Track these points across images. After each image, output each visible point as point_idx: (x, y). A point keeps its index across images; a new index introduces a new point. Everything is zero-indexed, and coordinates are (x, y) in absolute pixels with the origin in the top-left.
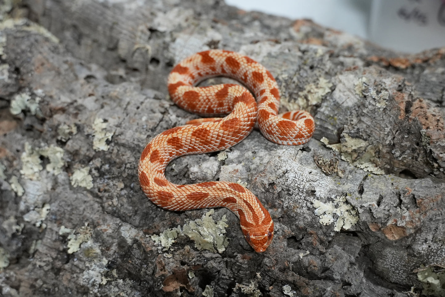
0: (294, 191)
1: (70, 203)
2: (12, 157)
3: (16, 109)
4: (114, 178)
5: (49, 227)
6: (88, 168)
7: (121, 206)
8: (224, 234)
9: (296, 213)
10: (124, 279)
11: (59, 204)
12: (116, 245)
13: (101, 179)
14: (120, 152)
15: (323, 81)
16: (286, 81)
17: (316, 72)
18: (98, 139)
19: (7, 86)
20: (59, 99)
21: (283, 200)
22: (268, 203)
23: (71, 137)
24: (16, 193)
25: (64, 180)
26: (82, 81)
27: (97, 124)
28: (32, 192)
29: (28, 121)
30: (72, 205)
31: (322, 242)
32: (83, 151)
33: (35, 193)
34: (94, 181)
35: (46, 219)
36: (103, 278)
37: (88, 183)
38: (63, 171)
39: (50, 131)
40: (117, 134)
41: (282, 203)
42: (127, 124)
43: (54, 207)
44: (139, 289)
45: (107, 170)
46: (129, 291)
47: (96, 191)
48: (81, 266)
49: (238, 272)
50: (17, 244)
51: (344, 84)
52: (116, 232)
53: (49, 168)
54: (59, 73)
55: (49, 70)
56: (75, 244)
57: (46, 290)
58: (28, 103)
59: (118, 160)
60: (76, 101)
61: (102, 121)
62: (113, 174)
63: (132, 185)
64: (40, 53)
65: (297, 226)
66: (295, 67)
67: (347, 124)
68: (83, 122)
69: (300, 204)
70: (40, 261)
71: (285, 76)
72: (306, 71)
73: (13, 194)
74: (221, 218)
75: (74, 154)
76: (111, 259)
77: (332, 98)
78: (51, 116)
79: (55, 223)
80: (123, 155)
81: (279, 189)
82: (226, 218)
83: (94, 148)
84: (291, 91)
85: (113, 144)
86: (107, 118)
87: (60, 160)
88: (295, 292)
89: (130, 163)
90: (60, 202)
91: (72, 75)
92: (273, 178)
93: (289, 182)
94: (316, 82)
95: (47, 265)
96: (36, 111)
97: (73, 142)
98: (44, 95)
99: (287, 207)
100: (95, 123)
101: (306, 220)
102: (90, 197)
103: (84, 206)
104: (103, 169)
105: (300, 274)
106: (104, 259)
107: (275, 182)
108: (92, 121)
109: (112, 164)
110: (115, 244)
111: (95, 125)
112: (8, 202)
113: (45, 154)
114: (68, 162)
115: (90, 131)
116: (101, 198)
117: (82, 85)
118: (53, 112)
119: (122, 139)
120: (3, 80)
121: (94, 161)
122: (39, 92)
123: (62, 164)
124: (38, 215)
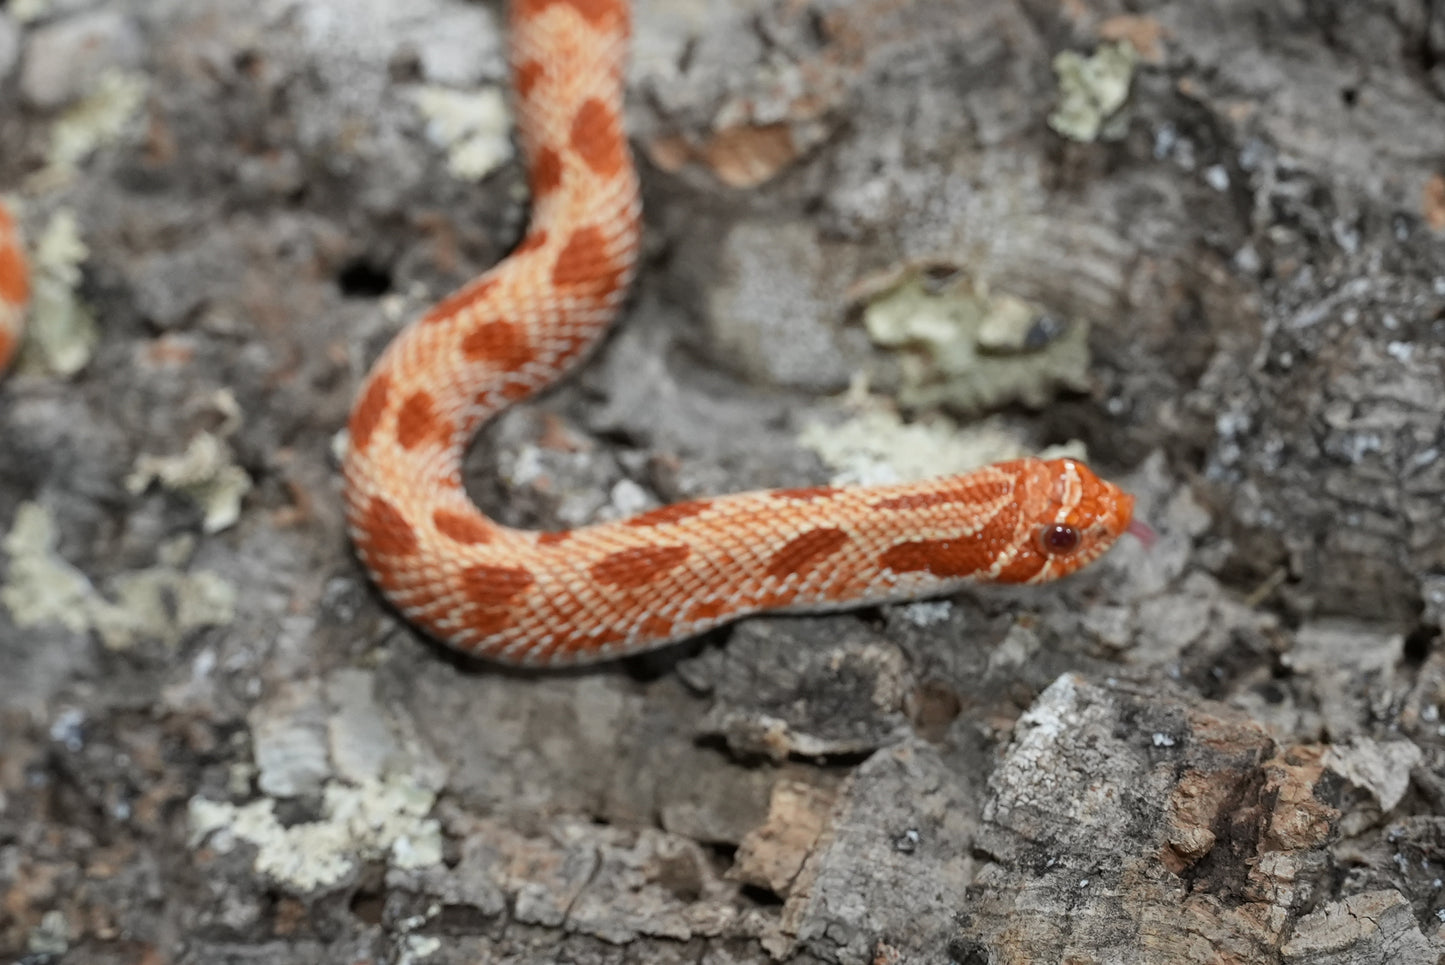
8: (72, 289)
22: (237, 138)
65: (368, 214)
74: (49, 227)
107: (257, 50)
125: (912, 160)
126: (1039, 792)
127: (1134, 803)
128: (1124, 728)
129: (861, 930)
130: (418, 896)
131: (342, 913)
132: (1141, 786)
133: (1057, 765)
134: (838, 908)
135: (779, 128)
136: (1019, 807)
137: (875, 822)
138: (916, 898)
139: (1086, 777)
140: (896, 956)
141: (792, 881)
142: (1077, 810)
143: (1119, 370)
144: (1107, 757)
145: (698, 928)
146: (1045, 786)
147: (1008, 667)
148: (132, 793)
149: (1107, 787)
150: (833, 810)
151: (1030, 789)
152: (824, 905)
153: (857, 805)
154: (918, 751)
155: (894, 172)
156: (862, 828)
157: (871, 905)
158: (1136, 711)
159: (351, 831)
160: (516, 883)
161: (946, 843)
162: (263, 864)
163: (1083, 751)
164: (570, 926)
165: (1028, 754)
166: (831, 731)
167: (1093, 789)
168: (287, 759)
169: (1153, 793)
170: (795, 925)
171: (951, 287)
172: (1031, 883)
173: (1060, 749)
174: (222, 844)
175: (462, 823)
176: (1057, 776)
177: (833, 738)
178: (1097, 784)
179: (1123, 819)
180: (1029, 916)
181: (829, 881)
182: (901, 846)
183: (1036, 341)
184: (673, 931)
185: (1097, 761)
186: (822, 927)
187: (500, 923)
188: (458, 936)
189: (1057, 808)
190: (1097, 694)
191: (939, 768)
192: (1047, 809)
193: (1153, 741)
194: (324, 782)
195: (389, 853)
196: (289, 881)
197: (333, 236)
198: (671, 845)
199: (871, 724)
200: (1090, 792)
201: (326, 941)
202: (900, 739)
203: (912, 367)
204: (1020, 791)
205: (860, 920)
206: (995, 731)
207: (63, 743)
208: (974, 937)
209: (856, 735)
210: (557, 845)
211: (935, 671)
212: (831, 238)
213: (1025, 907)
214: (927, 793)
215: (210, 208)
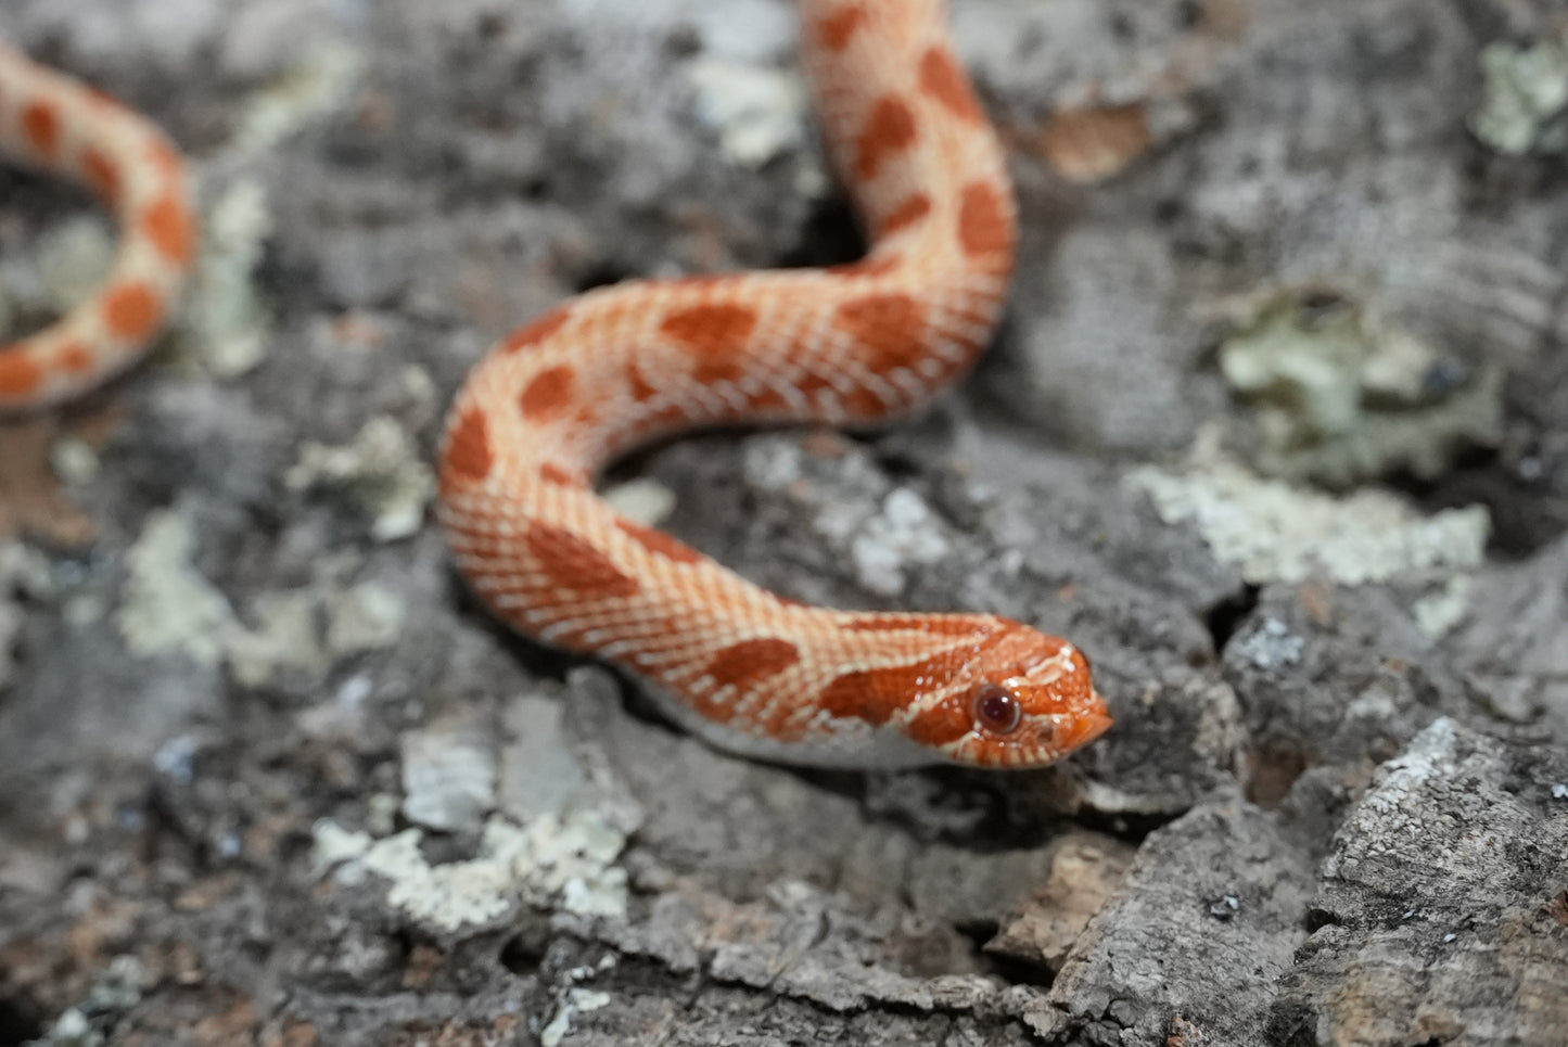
125: (1296, 161)
126: (1399, 839)
127: (1522, 852)
128: (1515, 780)
129: (1155, 1004)
130: (591, 942)
131: (490, 960)
132: (1533, 833)
133: (1425, 809)
134: (1126, 977)
135: (1132, 111)
136: (1372, 858)
137: (1184, 885)
138: (1229, 970)
139: (1462, 825)
140: (1197, 1035)
141: (1069, 948)
142: (1448, 860)
143: (1538, 424)
144: (1490, 804)
145: (944, 999)
146: (1408, 833)
147: (1370, 719)
148: (244, 821)
149: (1488, 836)
150: (1133, 867)
151: (1388, 837)
152: (1108, 971)
153: (1162, 862)
154: (1247, 815)
155: (1273, 174)
156: (1166, 888)
157: (1170, 974)
158: (1534, 762)
159: (513, 871)
160: (714, 943)
161: (1274, 915)
162: (396, 897)
163: (1460, 795)
164: (779, 987)
165: (1388, 795)
166: (1136, 783)
167: (1470, 837)
168: (443, 781)
169: (1548, 840)
170: (1069, 992)
171: (1332, 320)
172: (1379, 935)
173: (1430, 791)
174: (348, 876)
175: (655, 875)
176: (1423, 821)
177: (1139, 792)
178: (1475, 832)
179: (1507, 872)
180: (1375, 969)
181: (1118, 943)
182: (1214, 910)
183: (1436, 392)
184: (910, 997)
185: (1478, 807)
186: (1103, 1001)
187: (693, 984)
188: (634, 996)
189: (1421, 858)
190: (1481, 743)
191: (1272, 836)
192: (1408, 859)
193: (1552, 794)
194: (486, 815)
195: (559, 894)
196: (428, 919)
197: (573, 233)
198: (918, 924)
199: (1188, 776)
200: (1465, 841)
201: (465, 993)
202: (1225, 800)
203: (1275, 424)
204: (1375, 838)
205: (1155, 992)
206: (1347, 789)
207: (166, 776)
208: (1300, 997)
209: (1169, 790)
210: (774, 906)
211: (1277, 725)
212: (1189, 251)
213: (1370, 959)
214: (1253, 860)
215: (428, 195)
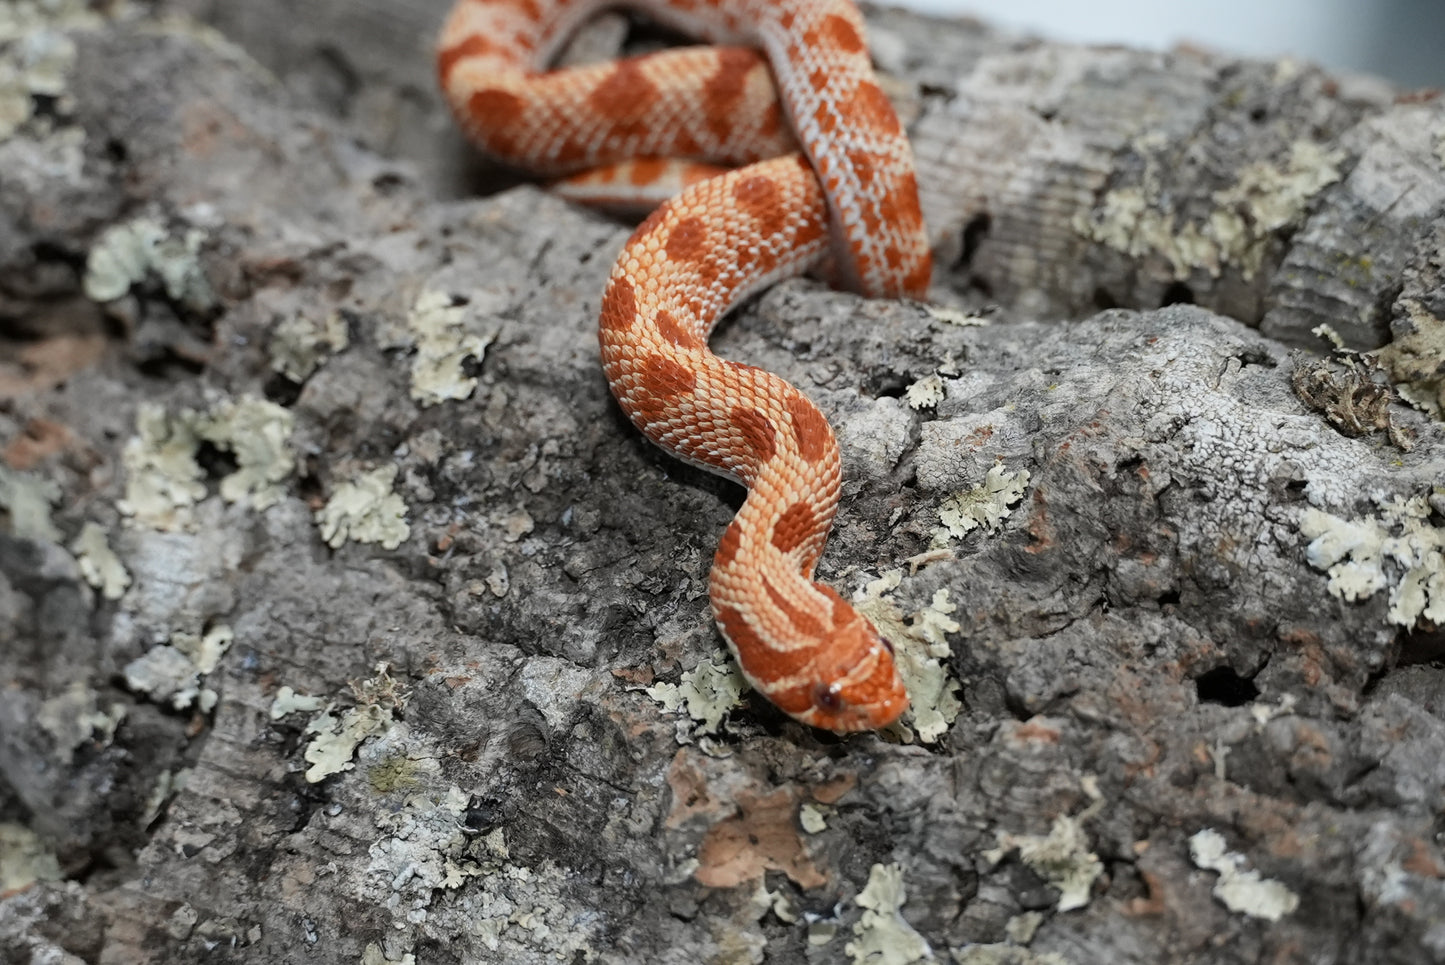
0: (1221, 485)
1: (314, 608)
2: (88, 451)
3: (108, 280)
4: (491, 502)
5: (227, 698)
6: (391, 469)
7: (522, 597)
8: (942, 662)
9: (1234, 567)
10: (534, 865)
11: (270, 611)
12: (501, 744)
13: (439, 512)
14: (517, 405)
15: (1305, 151)
16: (1160, 156)
17: (1278, 127)
18: (431, 360)
19: (79, 197)
20: (279, 235)
21: (1177, 521)
22: (1115, 538)
23: (322, 359)
24: (98, 591)
25: (292, 527)
26: (364, 189)
27: (427, 313)
28: (161, 574)
29: (150, 333)
30: (323, 613)
31: (1340, 672)
32: (373, 407)
33: (174, 577)
34: (411, 517)
35: (219, 672)
36: (449, 866)
37: (391, 527)
38: (289, 494)
39: (240, 347)
40: (505, 339)
41: (1172, 535)
42: (545, 310)
43: (251, 626)
44: (594, 899)
45: (465, 473)
46: (557, 909)
47: (422, 549)
48: (356, 831)
49: (1006, 793)
50: (94, 785)
51: (1393, 144)
52: (503, 690)
53: (232, 487)
54: (275, 158)
55: (242, 146)
56: (336, 748)
57: (210, 946)
58: (155, 255)
59: (508, 433)
60: (343, 245)
61: (447, 301)
62: (490, 487)
63: (566, 518)
64: (207, 93)
65: (1236, 621)
66: (1195, 114)
67: (1413, 267)
68: (371, 304)
69: (1248, 531)
70: (191, 830)
71: (1158, 139)
72: (1237, 127)
73: (87, 596)
74: (930, 602)
75: (337, 425)
76: (479, 792)
77: (1347, 197)
78: (246, 295)
79: (254, 681)
80: (530, 415)
81: (1161, 480)
82: (951, 600)
83: (415, 394)
84: (1182, 191)
85: (489, 378)
86: (464, 292)
87: (278, 450)
88: (1241, 858)
89: (558, 438)
90: (275, 603)
91: (324, 170)
92: (1133, 441)
93: (1199, 454)
94: (1279, 158)
95: (217, 843)
96: (188, 279)
97: (333, 380)
98: (218, 221)
99: (1194, 547)
100: (421, 306)
101: (1275, 594)
102: (395, 580)
103: (370, 613)
104: (449, 469)
105: (1258, 789)
106: (455, 791)
107: (1144, 454)
108: (407, 303)
109: (485, 448)
110: (495, 740)
111: (420, 316)
112: (61, 636)
113: (217, 434)
114: (311, 457)
115: (400, 337)
116: (438, 577)
117: (365, 203)
118: (255, 277)
119: (525, 358)
120: (62, 178)
121: (412, 443)
122: (203, 212)
123: (286, 464)
124: (183, 663)
